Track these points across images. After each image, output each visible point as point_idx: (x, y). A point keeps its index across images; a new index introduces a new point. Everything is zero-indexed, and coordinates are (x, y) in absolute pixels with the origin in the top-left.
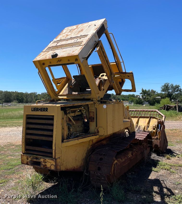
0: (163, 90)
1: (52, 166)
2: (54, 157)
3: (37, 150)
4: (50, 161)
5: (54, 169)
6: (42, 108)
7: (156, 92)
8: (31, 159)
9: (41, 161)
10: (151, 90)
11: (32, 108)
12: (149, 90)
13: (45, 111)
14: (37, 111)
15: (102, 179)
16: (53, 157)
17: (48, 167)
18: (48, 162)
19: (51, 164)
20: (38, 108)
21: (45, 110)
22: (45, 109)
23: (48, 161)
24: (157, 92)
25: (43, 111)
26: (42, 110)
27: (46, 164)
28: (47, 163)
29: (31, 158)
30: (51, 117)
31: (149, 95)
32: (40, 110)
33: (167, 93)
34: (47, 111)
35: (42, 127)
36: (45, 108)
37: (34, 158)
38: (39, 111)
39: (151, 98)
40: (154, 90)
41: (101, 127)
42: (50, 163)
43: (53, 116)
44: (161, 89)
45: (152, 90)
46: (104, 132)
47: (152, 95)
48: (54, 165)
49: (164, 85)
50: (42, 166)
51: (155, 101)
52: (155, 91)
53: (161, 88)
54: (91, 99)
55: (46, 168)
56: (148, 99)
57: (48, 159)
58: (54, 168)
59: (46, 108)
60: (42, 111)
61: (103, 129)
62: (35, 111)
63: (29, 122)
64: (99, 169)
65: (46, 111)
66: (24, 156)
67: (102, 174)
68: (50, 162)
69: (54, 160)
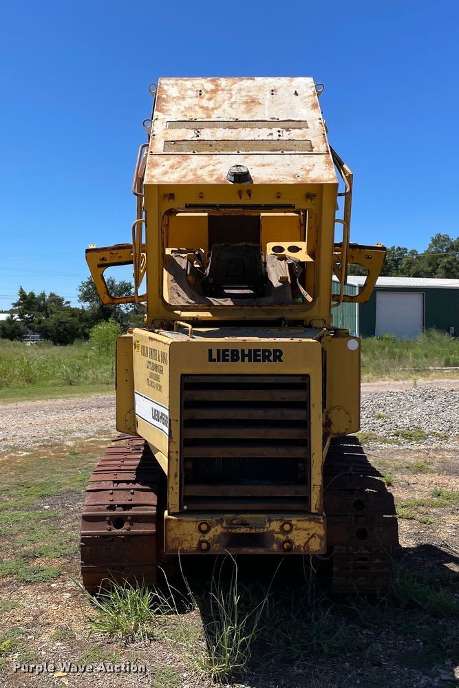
0: (85, 297)
1: (313, 539)
2: (317, 511)
3: (232, 494)
4: (306, 525)
5: (319, 550)
6: (256, 351)
7: (65, 301)
8: (224, 528)
9: (271, 528)
10: (48, 295)
11: (210, 351)
12: (43, 295)
13: (269, 361)
14: (233, 360)
15: (376, 562)
16: (314, 511)
17: (299, 547)
18: (300, 529)
19: (308, 534)
20: (237, 351)
21: (271, 358)
22: (270, 355)
23: (300, 525)
24: (68, 302)
25: (264, 361)
26: (256, 356)
27: (290, 536)
28: (294, 532)
29: (224, 525)
30: (299, 380)
31: (43, 309)
32: (249, 355)
33: (97, 306)
34: (281, 361)
35: (258, 414)
36: (268, 351)
37: (231, 524)
38: (243, 360)
39: (50, 322)
40: (59, 294)
41: (339, 408)
42: (307, 532)
43: (307, 376)
44: (80, 293)
45: (52, 295)
46: (350, 421)
47: (52, 312)
48: (319, 536)
49: (87, 280)
50: (275, 546)
51: (62, 330)
52: (63, 299)
53: (80, 290)
54: (307, 323)
55: (290, 549)
56: (42, 325)
57: (298, 520)
58: (320, 546)
59: (275, 351)
60: (256, 360)
61: (347, 413)
62: (224, 360)
63: (197, 398)
64: (362, 535)
65: (275, 361)
66: (185, 524)
67: (374, 549)
68: (304, 530)
69: (322, 521)
